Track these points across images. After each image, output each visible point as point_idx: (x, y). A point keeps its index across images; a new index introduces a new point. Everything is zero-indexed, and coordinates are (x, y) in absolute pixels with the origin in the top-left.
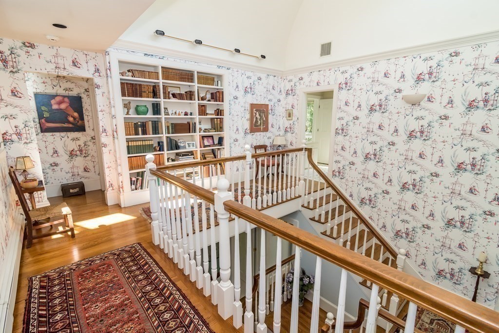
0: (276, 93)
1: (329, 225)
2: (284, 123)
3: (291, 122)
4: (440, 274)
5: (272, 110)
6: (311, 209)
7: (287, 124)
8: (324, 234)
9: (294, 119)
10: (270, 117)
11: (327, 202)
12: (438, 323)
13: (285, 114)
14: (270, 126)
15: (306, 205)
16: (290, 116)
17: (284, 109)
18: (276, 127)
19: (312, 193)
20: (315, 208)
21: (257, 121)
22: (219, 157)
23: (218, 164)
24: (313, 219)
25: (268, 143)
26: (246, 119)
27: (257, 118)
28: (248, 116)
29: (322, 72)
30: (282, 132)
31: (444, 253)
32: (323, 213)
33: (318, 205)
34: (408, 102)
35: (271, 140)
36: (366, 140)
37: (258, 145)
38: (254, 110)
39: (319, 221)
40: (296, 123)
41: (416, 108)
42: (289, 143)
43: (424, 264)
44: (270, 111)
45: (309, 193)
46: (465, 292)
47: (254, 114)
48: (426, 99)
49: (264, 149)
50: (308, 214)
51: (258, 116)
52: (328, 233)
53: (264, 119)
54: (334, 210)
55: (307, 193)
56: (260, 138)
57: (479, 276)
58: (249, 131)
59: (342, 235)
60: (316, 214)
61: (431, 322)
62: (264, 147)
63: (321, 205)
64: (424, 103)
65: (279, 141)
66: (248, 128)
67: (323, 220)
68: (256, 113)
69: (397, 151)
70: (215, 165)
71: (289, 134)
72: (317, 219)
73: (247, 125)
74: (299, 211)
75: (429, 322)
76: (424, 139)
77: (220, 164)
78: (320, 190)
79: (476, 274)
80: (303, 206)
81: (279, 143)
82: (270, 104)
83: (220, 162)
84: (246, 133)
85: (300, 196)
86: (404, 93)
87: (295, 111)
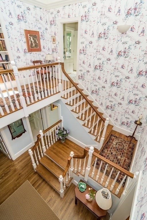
0: (43, 22)
1: (75, 106)
2: (51, 46)
3: (55, 45)
4: (123, 123)
5: (42, 36)
6: (66, 99)
7: (53, 46)
8: (72, 111)
9: (57, 43)
10: (41, 41)
11: (73, 95)
12: (119, 144)
13: (51, 40)
14: (42, 47)
15: (63, 96)
16: (54, 41)
17: (50, 36)
18: (47, 48)
19: (66, 90)
20: (67, 98)
21: (32, 44)
22: (8, 69)
23: (8, 74)
24: (67, 104)
25: (42, 59)
26: (23, 41)
27: (31, 41)
28: (25, 40)
29: (71, 6)
30: (51, 52)
31: (125, 115)
32: (72, 101)
33: (69, 97)
34: (120, 31)
35: (44, 57)
36: (96, 57)
37: (35, 60)
38: (28, 35)
39: (70, 105)
40: (58, 46)
41: (124, 35)
42: (55, 59)
43: (117, 120)
44: (41, 37)
45: (64, 90)
46: (131, 130)
47: (29, 38)
48: (130, 29)
49: (40, 63)
50: (64, 101)
51: (32, 39)
52: (74, 110)
53: (37, 42)
54: (76, 98)
55: (63, 90)
56: (36, 56)
57: (138, 124)
58: (27, 51)
59: (81, 111)
60: (68, 101)
61: (116, 144)
62: (40, 62)
63: (70, 96)
64: (129, 33)
65: (49, 58)
66: (26, 49)
67: (72, 104)
68: (30, 38)
69: (111, 64)
70: (7, 74)
71: (55, 53)
72: (69, 103)
73: (25, 46)
74: (60, 100)
75: (115, 144)
76: (125, 57)
77: (10, 74)
78: (70, 88)
79: (137, 124)
80: (61, 97)
81: (49, 59)
82: (40, 31)
83: (10, 72)
84: (25, 52)
85: (59, 92)
86: (118, 24)
87: (57, 37)
